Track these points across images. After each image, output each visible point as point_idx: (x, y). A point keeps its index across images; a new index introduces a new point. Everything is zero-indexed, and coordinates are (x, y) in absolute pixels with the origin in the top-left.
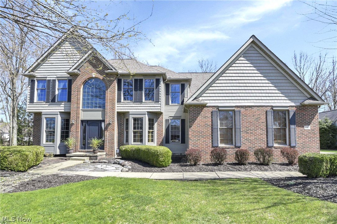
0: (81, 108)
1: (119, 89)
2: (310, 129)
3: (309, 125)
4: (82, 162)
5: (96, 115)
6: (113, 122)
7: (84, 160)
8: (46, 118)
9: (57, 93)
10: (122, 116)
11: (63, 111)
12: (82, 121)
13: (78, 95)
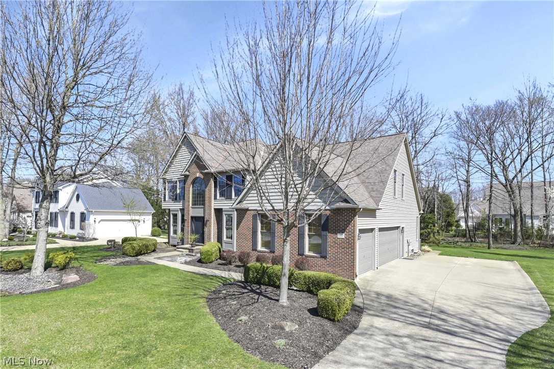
0: (191, 206)
1: (215, 186)
2: (344, 237)
3: (343, 233)
4: (181, 253)
5: (199, 213)
6: (210, 218)
7: (183, 252)
8: (172, 214)
9: (178, 192)
10: (219, 212)
11: (181, 208)
12: (192, 217)
13: (189, 194)
